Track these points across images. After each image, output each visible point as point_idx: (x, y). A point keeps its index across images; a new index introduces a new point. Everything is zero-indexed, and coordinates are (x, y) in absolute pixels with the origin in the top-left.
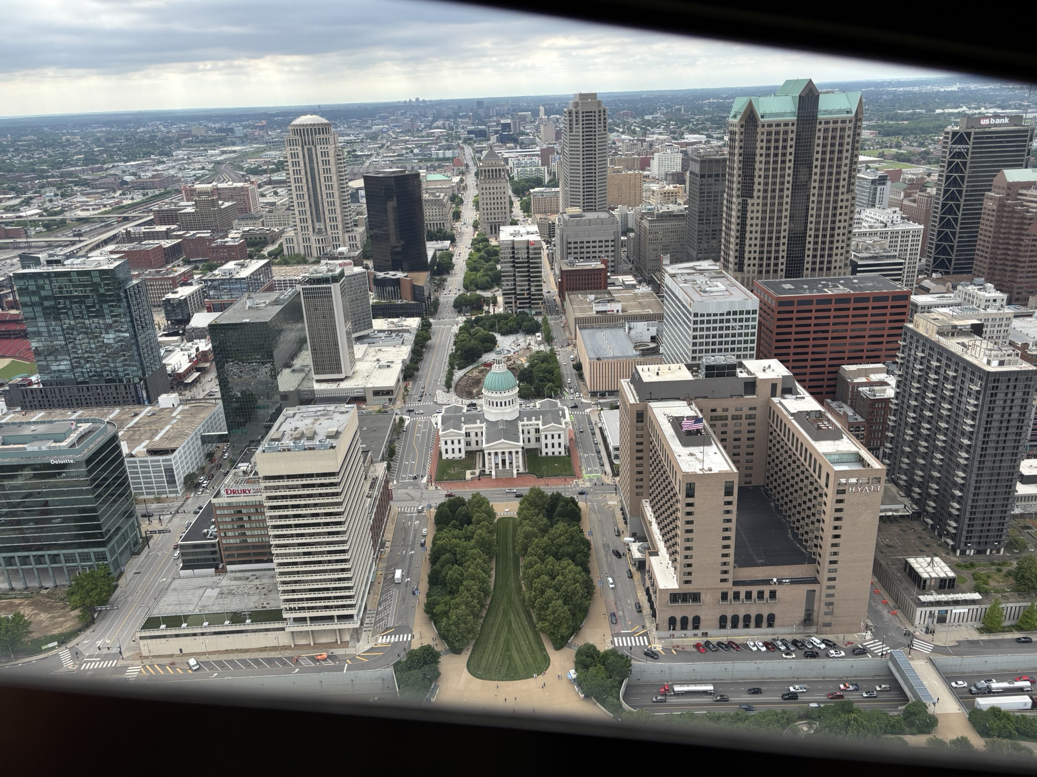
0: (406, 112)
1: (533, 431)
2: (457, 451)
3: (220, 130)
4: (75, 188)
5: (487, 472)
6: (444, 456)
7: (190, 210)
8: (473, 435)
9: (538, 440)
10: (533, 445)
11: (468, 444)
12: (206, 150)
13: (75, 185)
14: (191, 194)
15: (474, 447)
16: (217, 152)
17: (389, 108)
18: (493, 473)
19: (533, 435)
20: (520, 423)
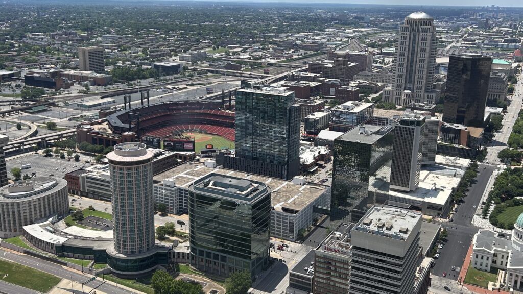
0: (483, 14)
3: (356, 18)
4: (270, 46)
7: (330, 65)
8: (499, 256)
11: (494, 262)
12: (345, 30)
13: (270, 44)
14: (332, 56)
15: (498, 266)
16: (352, 31)
17: (471, 10)
18: (511, 290)
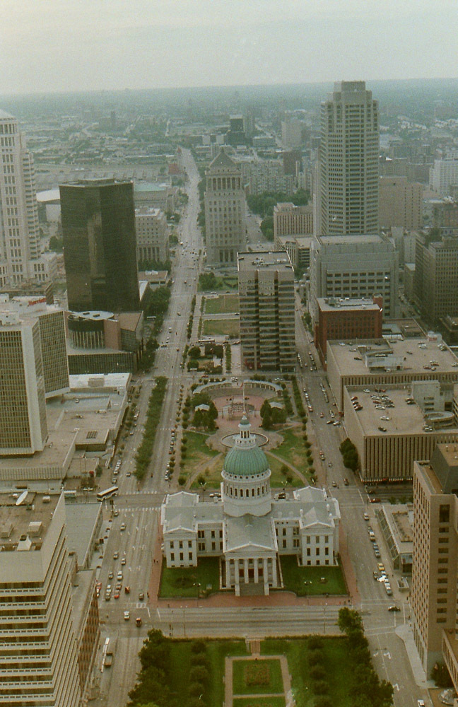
1: (289, 532)
2: (186, 556)
5: (228, 586)
6: (169, 564)
8: (208, 535)
9: (297, 543)
10: (290, 550)
11: (202, 547)
15: (209, 552)
18: (237, 589)
19: (289, 537)
20: (274, 520)
